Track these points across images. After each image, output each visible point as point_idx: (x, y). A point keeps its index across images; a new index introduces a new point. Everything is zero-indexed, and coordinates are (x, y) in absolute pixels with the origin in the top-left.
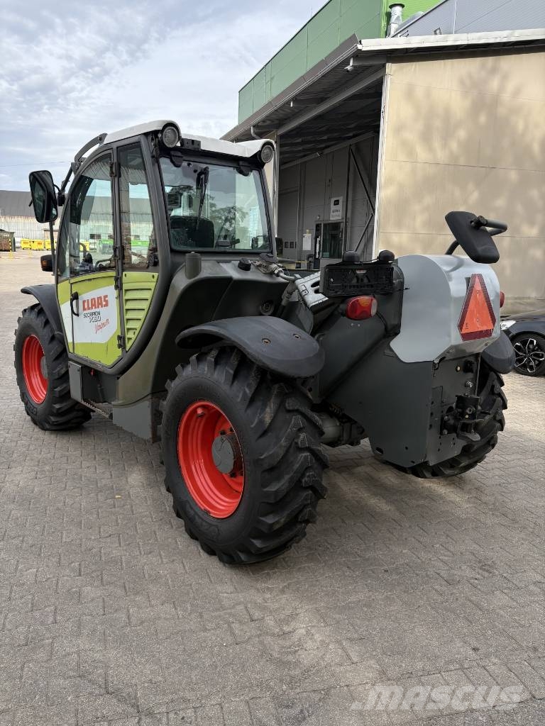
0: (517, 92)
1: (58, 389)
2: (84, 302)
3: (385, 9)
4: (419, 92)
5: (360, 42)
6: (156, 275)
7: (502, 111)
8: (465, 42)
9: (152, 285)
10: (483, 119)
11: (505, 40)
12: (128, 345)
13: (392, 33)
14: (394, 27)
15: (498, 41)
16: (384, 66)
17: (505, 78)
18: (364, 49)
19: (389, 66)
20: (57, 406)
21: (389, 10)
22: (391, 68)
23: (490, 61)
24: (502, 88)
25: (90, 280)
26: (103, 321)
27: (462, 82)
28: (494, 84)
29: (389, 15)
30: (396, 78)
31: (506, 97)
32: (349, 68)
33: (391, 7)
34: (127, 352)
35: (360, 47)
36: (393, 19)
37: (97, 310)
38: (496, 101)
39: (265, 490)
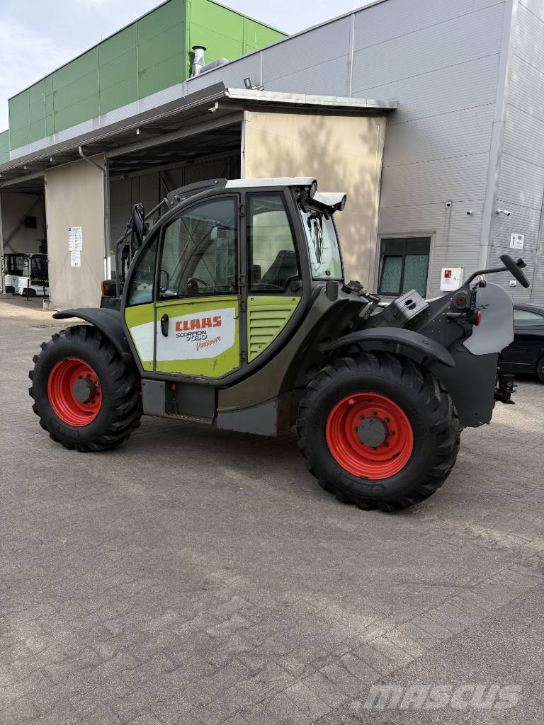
0: (337, 147)
1: (121, 407)
2: (178, 324)
3: (188, 48)
4: (271, 138)
5: (227, 89)
6: (298, 299)
7: (328, 160)
8: (303, 102)
9: (293, 307)
10: (316, 165)
11: (331, 104)
12: (251, 357)
13: (197, 74)
14: (198, 68)
15: (326, 104)
16: (242, 113)
17: (329, 134)
18: (231, 96)
19: (246, 112)
20: (118, 424)
21: (192, 50)
22: (248, 115)
23: (318, 118)
24: (327, 141)
25: (193, 303)
26: (209, 339)
27: (300, 133)
28: (322, 137)
29: (192, 56)
30: (253, 124)
31: (331, 149)
32: (213, 110)
33: (195, 48)
34: (248, 363)
35: (227, 94)
36: (197, 59)
37: (201, 330)
38: (324, 151)
39: (440, 447)
